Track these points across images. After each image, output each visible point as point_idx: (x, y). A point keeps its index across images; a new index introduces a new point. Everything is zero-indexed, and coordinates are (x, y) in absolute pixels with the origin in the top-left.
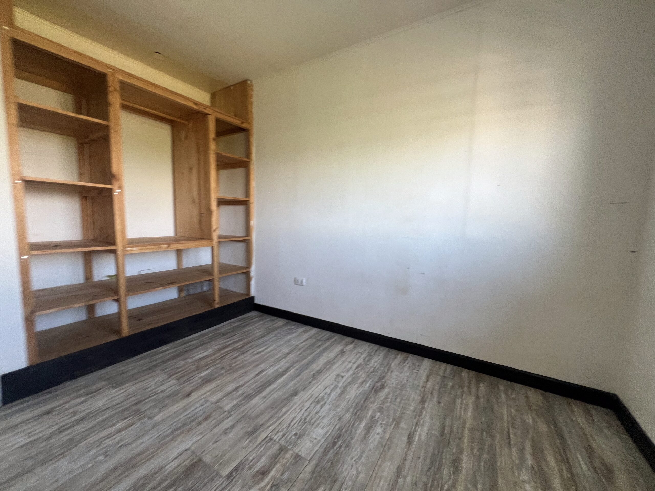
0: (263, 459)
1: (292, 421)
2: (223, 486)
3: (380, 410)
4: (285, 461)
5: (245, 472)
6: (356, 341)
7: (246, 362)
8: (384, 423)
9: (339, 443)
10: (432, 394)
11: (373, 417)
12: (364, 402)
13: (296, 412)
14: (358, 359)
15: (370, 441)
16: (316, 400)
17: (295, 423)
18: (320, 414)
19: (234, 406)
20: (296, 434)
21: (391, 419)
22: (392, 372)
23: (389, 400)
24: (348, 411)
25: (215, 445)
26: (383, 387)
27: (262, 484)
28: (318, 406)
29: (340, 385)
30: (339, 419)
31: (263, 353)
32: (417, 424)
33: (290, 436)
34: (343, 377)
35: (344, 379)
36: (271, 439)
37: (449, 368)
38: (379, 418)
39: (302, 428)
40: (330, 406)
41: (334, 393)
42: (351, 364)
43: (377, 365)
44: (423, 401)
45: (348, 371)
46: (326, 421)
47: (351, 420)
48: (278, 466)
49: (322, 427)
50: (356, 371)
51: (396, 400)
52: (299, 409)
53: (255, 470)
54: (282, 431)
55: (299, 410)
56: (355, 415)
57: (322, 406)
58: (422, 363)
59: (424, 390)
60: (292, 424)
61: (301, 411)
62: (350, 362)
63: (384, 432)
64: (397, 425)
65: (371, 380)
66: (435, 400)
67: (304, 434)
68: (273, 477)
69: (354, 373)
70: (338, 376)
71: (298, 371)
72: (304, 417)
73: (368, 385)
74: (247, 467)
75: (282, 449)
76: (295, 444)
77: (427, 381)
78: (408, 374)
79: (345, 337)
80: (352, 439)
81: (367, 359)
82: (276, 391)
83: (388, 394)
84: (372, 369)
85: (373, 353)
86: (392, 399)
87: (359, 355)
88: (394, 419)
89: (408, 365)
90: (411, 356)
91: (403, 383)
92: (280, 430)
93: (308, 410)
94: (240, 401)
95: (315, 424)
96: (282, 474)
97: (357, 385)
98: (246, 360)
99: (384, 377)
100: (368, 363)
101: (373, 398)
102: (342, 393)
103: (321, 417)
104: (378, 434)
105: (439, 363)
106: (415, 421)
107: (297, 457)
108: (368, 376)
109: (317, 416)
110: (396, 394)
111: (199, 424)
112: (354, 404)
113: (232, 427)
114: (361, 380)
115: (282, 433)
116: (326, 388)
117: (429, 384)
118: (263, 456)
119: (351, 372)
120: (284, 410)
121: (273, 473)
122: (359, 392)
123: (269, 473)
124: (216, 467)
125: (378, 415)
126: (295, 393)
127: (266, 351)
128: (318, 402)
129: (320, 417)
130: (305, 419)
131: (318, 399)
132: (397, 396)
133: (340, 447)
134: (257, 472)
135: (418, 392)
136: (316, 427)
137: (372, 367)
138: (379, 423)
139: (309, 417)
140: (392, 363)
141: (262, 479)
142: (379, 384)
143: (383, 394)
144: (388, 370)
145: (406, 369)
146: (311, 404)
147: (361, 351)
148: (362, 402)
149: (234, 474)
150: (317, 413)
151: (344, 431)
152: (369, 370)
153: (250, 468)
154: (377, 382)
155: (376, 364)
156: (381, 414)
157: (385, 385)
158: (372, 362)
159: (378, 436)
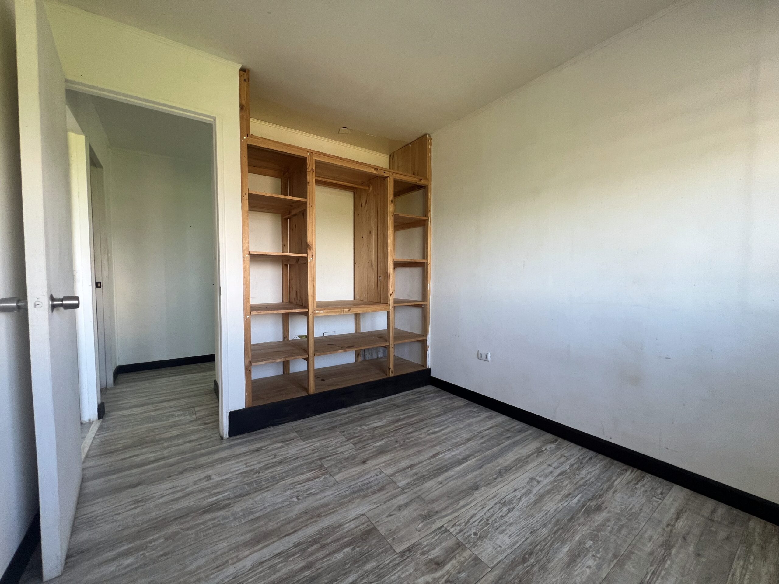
0: (437, 549)
1: (471, 518)
2: (397, 562)
3: (594, 538)
4: (462, 559)
5: (418, 556)
6: (560, 440)
7: (420, 440)
8: (599, 556)
9: (532, 561)
10: (684, 538)
11: (581, 543)
12: (570, 520)
13: (476, 509)
14: (562, 464)
15: (576, 573)
16: (502, 502)
17: (475, 522)
18: (506, 519)
19: (408, 484)
20: (475, 534)
21: (610, 555)
22: (615, 491)
23: (609, 528)
24: (545, 525)
25: (389, 519)
26: (598, 508)
27: (437, 575)
28: (505, 509)
29: (535, 491)
30: (531, 532)
31: (439, 434)
32: (653, 574)
33: (469, 534)
34: (539, 482)
35: (540, 486)
36: (447, 531)
37: (722, 509)
38: (590, 547)
39: (483, 529)
40: (520, 513)
41: (527, 499)
42: (551, 469)
43: (590, 478)
44: (667, 545)
45: (546, 476)
46: (513, 529)
47: (549, 538)
48: (454, 561)
49: (508, 535)
50: (559, 478)
51: (619, 530)
52: (481, 506)
53: (429, 557)
54: (460, 525)
55: (481, 508)
56: (555, 533)
57: (509, 511)
58: (670, 490)
59: (671, 531)
60: (471, 521)
61: (482, 509)
62: (550, 465)
63: (599, 567)
64: (621, 565)
65: (580, 495)
66: (691, 549)
67: (486, 537)
68: (448, 572)
69: (555, 481)
70: (532, 479)
71: (480, 462)
72: (485, 517)
73: (575, 500)
74: (420, 551)
75: (459, 546)
76: (475, 545)
77: (677, 518)
78: (643, 500)
79: (544, 432)
80: (549, 561)
81: (576, 466)
82: (454, 479)
83: (608, 520)
84: (582, 482)
85: (585, 461)
86: (612, 528)
87: (563, 459)
88: (615, 556)
89: (643, 489)
90: (649, 477)
91: (633, 510)
92: (457, 524)
93: (491, 510)
94: (414, 480)
95: (500, 529)
96: (459, 573)
97: (558, 497)
98: (421, 438)
99: (601, 496)
100: (577, 472)
101: (582, 520)
102: (536, 502)
103: (509, 523)
104: (589, 567)
105: (701, 498)
106: (652, 569)
107: (477, 560)
108: (577, 488)
109: (503, 521)
110: (622, 524)
111: (374, 493)
112: (554, 520)
113: (406, 505)
114: (564, 492)
115: (459, 528)
116: (515, 490)
117: (680, 524)
118: (438, 545)
119: (550, 478)
120: (462, 503)
121: (448, 567)
122: (561, 507)
123: (444, 566)
124: (390, 541)
125: (590, 543)
126: (476, 488)
127: (443, 432)
128: (504, 504)
129: (506, 522)
130: (487, 520)
131: (504, 500)
132: (623, 526)
133: (532, 566)
134: (432, 560)
135: (659, 530)
136: (501, 533)
137: (582, 478)
138: (590, 554)
139: (493, 519)
140: (616, 480)
141: (436, 570)
142: (593, 503)
143: (599, 518)
144: (609, 488)
145: (638, 492)
146: (496, 504)
147: (566, 455)
148: (566, 520)
149: (407, 553)
150: (502, 517)
151: (538, 547)
152: (578, 482)
153: (423, 554)
154: (589, 500)
155: (589, 476)
156: (594, 544)
157: (603, 506)
158: (584, 472)
159: (588, 571)
